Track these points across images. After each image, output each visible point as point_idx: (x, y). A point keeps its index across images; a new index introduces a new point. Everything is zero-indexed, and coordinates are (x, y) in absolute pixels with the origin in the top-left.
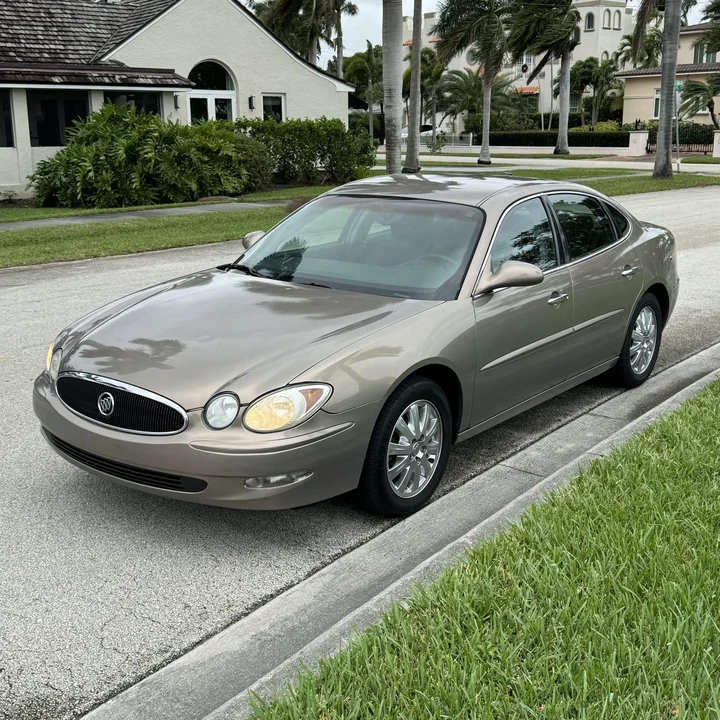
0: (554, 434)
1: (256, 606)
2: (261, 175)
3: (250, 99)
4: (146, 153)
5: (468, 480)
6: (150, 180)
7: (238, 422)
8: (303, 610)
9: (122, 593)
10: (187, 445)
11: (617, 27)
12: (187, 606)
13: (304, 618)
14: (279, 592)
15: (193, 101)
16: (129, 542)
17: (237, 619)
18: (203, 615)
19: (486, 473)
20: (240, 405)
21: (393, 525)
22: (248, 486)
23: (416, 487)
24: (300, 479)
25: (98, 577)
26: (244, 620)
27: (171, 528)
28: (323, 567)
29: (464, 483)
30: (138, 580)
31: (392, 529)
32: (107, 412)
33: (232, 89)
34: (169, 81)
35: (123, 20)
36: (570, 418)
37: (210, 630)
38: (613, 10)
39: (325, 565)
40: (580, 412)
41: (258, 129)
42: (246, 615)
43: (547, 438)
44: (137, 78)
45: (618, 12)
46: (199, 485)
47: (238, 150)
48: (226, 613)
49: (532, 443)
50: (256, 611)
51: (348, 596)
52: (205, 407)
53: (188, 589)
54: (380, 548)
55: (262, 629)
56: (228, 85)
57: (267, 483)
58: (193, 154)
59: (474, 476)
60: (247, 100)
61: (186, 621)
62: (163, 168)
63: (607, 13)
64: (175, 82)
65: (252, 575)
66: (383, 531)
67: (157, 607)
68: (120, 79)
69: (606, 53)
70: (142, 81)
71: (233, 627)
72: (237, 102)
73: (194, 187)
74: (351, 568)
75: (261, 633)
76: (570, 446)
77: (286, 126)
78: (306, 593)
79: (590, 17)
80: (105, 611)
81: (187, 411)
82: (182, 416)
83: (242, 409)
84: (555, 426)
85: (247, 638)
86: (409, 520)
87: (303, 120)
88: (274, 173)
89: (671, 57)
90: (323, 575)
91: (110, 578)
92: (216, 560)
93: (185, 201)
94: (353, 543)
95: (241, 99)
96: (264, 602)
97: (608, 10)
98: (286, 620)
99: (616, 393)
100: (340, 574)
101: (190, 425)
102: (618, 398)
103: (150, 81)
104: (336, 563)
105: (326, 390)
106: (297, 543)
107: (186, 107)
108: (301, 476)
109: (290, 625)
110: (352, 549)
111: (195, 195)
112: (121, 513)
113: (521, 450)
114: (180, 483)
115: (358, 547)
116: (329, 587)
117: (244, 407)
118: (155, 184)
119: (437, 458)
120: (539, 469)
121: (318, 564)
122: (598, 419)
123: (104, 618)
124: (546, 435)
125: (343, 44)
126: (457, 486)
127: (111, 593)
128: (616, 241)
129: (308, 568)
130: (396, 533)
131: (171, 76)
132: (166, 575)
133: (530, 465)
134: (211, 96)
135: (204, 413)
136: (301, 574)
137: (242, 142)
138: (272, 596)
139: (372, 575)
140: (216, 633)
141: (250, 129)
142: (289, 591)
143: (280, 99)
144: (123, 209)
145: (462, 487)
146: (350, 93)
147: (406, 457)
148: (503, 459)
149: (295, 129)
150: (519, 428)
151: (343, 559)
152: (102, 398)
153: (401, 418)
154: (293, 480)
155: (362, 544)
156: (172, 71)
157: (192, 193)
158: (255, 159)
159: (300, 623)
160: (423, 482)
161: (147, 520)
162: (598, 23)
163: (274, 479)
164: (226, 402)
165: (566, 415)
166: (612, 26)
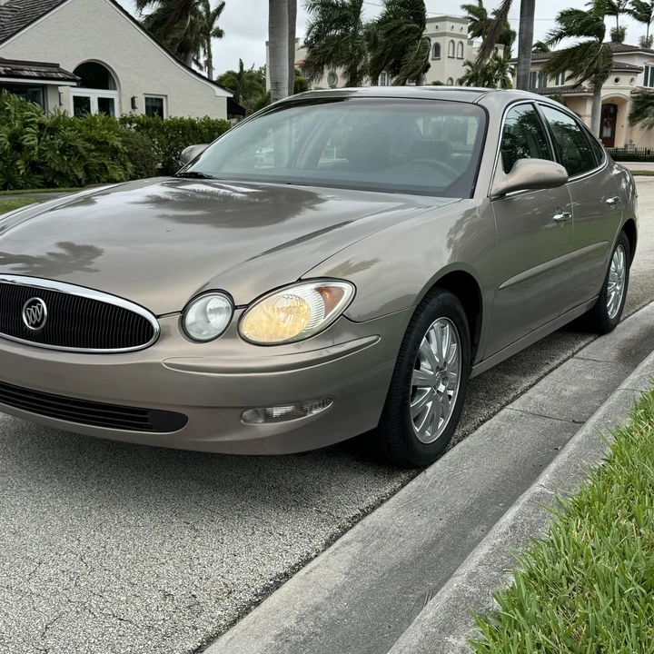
0: (549, 377)
1: (268, 591)
2: (146, 168)
3: (133, 100)
4: (28, 141)
5: (479, 426)
6: (34, 167)
7: (232, 331)
8: (336, 595)
9: (67, 580)
10: (159, 365)
11: (460, 56)
12: (166, 595)
13: (343, 605)
14: (295, 569)
15: (76, 99)
16: (65, 508)
17: (245, 611)
18: (195, 608)
19: (496, 417)
20: (235, 308)
21: (412, 478)
22: (245, 421)
23: (435, 431)
24: (315, 412)
25: (28, 558)
26: (256, 612)
27: (121, 490)
28: (343, 533)
29: (476, 429)
30: (87, 559)
31: (414, 483)
32: (37, 325)
33: (115, 89)
34: (54, 75)
35: (6, 20)
36: (557, 362)
37: (210, 629)
38: (457, 41)
39: (345, 530)
40: (565, 356)
41: (142, 125)
42: (257, 604)
43: (543, 381)
44: (22, 70)
45: (461, 43)
46: (174, 421)
47: (125, 143)
48: (227, 603)
49: (531, 386)
50: (271, 598)
51: (391, 570)
52: (184, 312)
53: (162, 570)
54: (408, 506)
55: (287, 625)
56: (111, 84)
57: (269, 418)
58: (80, 143)
59: (484, 421)
60: (130, 100)
61: (171, 617)
62: (49, 156)
63: (451, 44)
64: (60, 75)
65: (250, 548)
66: (403, 486)
67: (123, 598)
68: (5, 71)
69: (451, 79)
70: (27, 73)
71: (243, 623)
72: (120, 102)
73: (81, 175)
74: (381, 532)
75: (287, 630)
76: (574, 388)
77: (168, 123)
78: (331, 569)
79: (437, 47)
80: (43, 607)
81: (157, 317)
82: (149, 324)
83: (238, 312)
84: (546, 369)
85: (268, 639)
86: (430, 471)
87: (186, 118)
88: (159, 169)
89: (525, 70)
90: (347, 543)
91: (46, 559)
92: (193, 528)
93: (72, 187)
94: (371, 500)
95: (123, 99)
96: (278, 585)
97: (453, 41)
98: (317, 609)
99: (591, 339)
100: (370, 542)
101: (161, 336)
102: (595, 343)
103: (35, 74)
104: (358, 527)
105: (348, 289)
106: (297, 504)
107: (69, 105)
108: (316, 407)
109: (325, 616)
110: (373, 509)
111: (83, 182)
112: (48, 472)
113: (522, 393)
114: (146, 420)
115: (379, 506)
116: (359, 561)
117: (239, 310)
118: (40, 172)
119: (454, 394)
120: (555, 413)
121: (335, 529)
122: (588, 363)
123: (45, 620)
124: (542, 378)
125: (213, 65)
126: (470, 433)
127: (50, 580)
128: (597, 166)
129: (323, 534)
130: (419, 489)
131: (56, 70)
132: (127, 551)
133: (541, 409)
134: (94, 95)
135: (182, 320)
136: (318, 543)
137: (127, 135)
138: (287, 576)
139: (412, 542)
140: (219, 634)
141: (135, 125)
142: (308, 567)
143: (161, 100)
144: (8, 191)
145: (476, 433)
146: (228, 98)
147: (429, 389)
148: (508, 403)
149: (179, 127)
150: (508, 372)
151: (367, 520)
152: (29, 306)
153: (425, 338)
154: (305, 412)
155: (382, 502)
156: (57, 66)
157: (80, 181)
158: (140, 153)
159: (339, 613)
160: (442, 424)
161: (85, 480)
162: (444, 52)
163: (277, 412)
164: (210, 306)
165: (552, 359)
166: (455, 56)
